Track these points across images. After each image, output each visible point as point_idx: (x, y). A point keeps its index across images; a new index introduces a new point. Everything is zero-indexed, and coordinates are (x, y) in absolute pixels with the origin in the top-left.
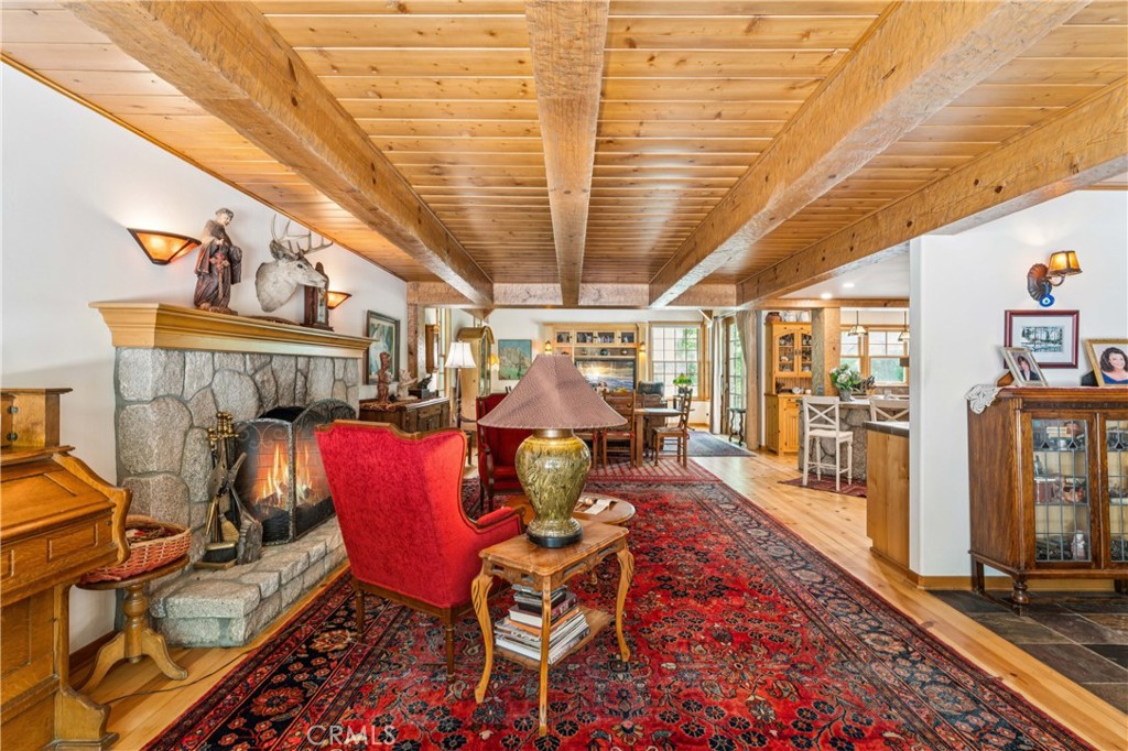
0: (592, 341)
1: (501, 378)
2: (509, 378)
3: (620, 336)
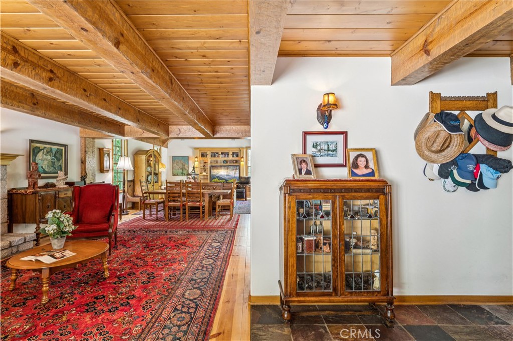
0: (218, 157)
1: (174, 175)
2: (178, 175)
3: (232, 154)
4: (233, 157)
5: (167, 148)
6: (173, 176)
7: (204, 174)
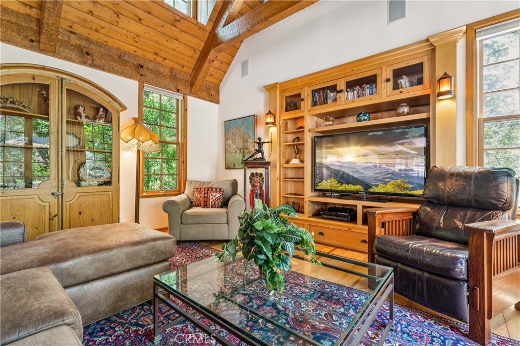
0: (336, 99)
1: (228, 168)
2: (234, 167)
3: (390, 76)
4: (396, 86)
5: (218, 103)
6: (226, 169)
7: (295, 162)
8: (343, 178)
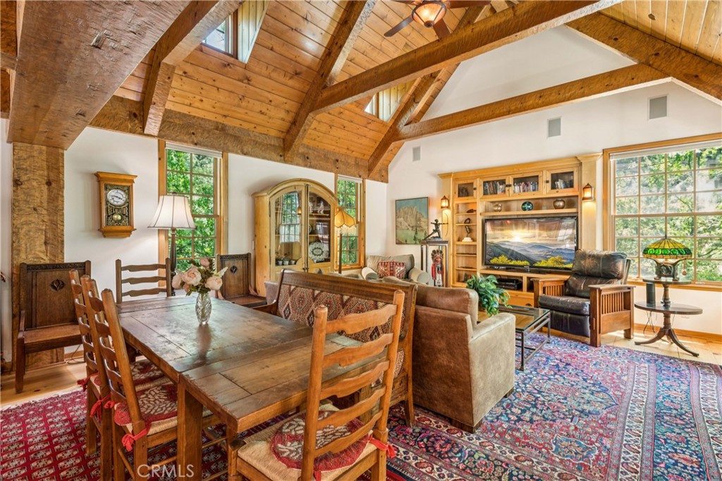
0: (504, 191)
1: (399, 243)
2: (406, 243)
3: (549, 179)
4: (554, 187)
6: (397, 243)
7: (467, 240)
8: (513, 255)
